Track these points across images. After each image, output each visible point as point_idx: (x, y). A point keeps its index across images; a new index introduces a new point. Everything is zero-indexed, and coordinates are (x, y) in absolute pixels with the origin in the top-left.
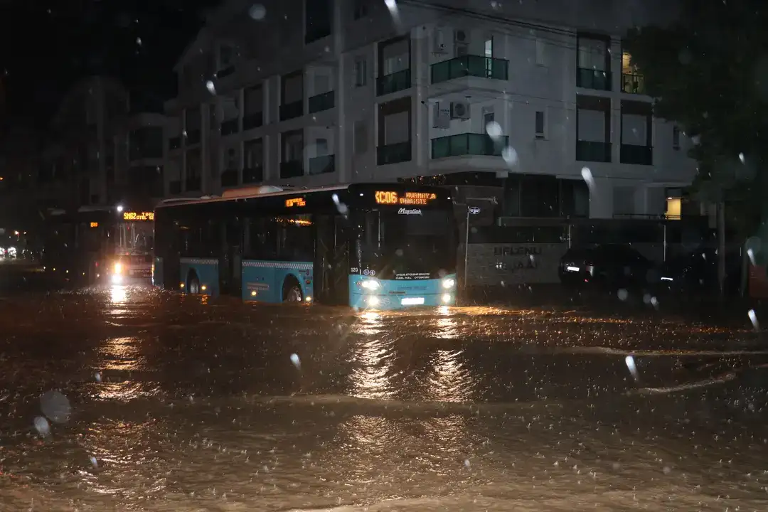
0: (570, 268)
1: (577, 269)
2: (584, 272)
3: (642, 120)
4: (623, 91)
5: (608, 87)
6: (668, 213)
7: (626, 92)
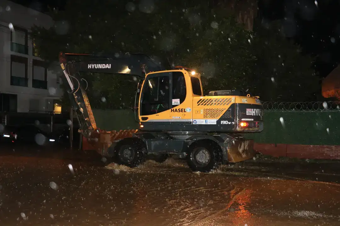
0: (5, 136)
1: (9, 136)
2: (12, 138)
3: (43, 69)
4: (34, 55)
5: (26, 53)
6: (54, 111)
7: (35, 56)
